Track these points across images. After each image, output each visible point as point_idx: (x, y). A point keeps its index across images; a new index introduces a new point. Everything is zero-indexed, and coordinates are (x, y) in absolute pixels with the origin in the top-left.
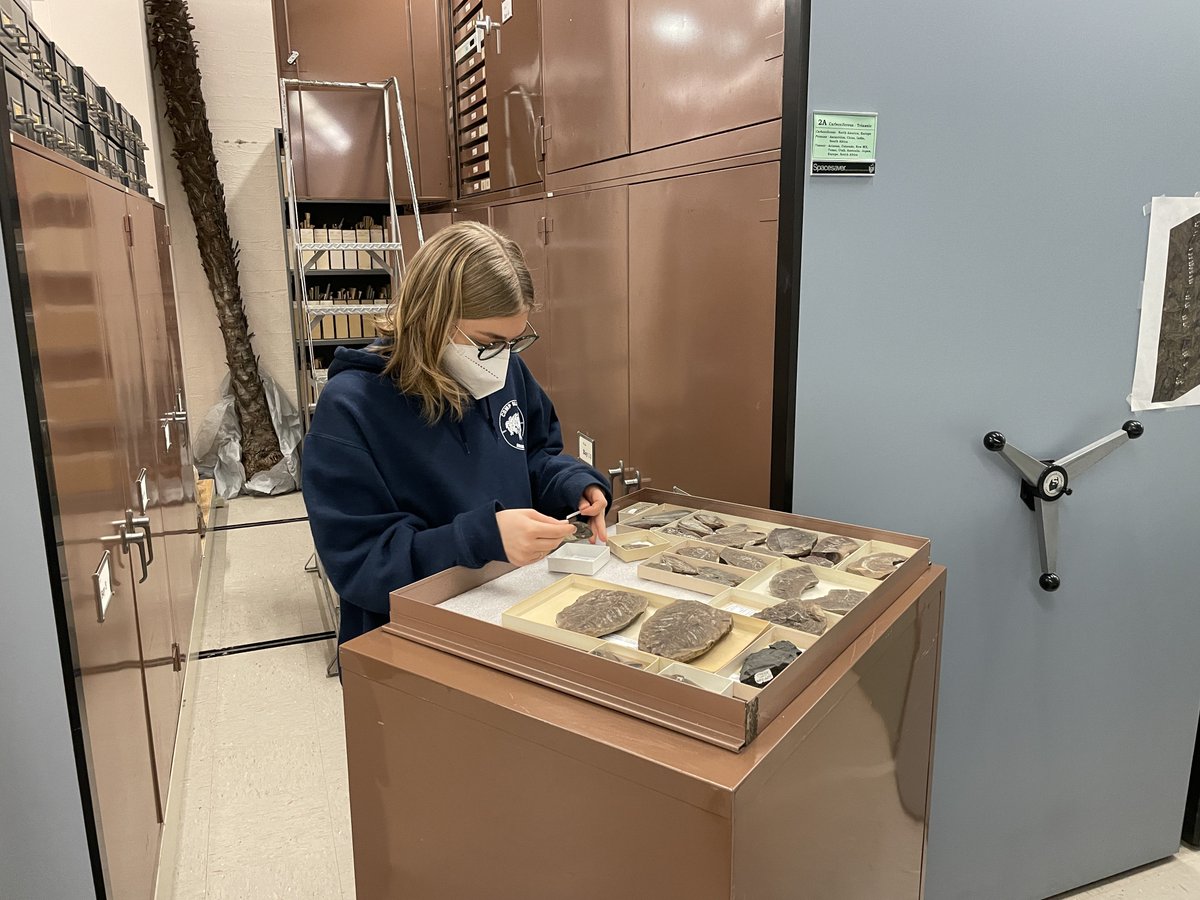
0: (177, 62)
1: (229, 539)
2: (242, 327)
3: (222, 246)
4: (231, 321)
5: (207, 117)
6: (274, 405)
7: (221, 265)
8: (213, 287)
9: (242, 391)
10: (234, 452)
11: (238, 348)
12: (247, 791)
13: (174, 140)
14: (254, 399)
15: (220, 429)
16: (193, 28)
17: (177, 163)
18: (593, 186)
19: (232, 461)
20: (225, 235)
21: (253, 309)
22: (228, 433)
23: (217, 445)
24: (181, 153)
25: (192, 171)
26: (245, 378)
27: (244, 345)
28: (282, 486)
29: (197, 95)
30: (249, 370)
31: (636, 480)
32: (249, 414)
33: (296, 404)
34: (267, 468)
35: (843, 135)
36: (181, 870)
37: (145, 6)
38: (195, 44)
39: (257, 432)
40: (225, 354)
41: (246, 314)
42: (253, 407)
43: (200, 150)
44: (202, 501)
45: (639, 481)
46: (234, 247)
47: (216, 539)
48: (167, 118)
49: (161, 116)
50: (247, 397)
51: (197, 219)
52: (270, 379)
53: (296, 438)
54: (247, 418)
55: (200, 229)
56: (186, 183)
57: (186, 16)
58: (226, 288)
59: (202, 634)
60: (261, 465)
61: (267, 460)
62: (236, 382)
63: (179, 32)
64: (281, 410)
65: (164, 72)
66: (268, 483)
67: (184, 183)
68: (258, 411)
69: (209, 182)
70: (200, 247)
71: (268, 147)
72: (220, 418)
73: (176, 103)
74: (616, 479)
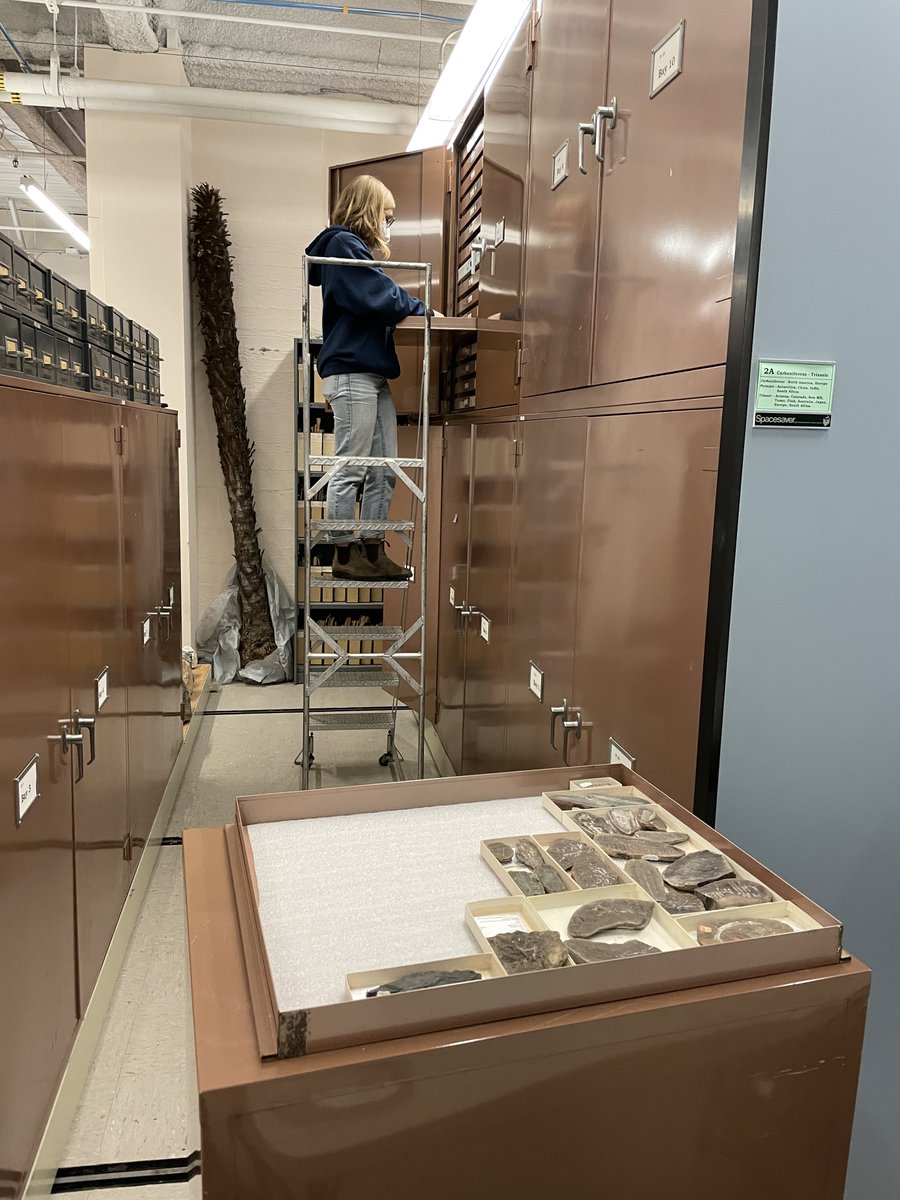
0: (213, 276)
1: (216, 724)
2: (250, 522)
3: (239, 445)
4: (241, 516)
5: (236, 326)
6: (274, 597)
7: (237, 464)
8: (228, 483)
9: (245, 583)
10: (233, 639)
11: (245, 542)
12: (177, 990)
13: (205, 346)
14: (255, 591)
15: (223, 617)
16: (230, 244)
17: (205, 368)
18: (560, 414)
19: (230, 648)
20: (242, 435)
21: (264, 505)
22: (230, 621)
23: (219, 632)
24: (210, 359)
25: (217, 375)
26: (249, 570)
27: (250, 539)
28: (272, 676)
29: (229, 307)
30: (253, 563)
31: (576, 723)
32: (250, 604)
33: (293, 596)
34: (261, 657)
35: (793, 385)
36: (98, 1065)
37: (189, 224)
38: (230, 259)
39: (254, 622)
40: (234, 546)
41: (255, 510)
42: (254, 599)
43: (227, 356)
44: (194, 686)
45: (580, 724)
46: (250, 446)
47: (204, 724)
48: (201, 326)
49: (195, 325)
50: (249, 588)
51: (219, 420)
52: (272, 572)
53: (291, 631)
54: (247, 608)
55: (221, 430)
56: (213, 386)
57: (224, 234)
58: (239, 485)
59: (170, 819)
60: (255, 654)
61: (262, 650)
62: (241, 573)
63: (217, 248)
64: (280, 603)
65: (201, 284)
66: (260, 671)
67: (210, 387)
68: (258, 602)
69: (231, 386)
70: (219, 446)
71: (289, 354)
72: (223, 607)
73: (209, 314)
74: (559, 718)
